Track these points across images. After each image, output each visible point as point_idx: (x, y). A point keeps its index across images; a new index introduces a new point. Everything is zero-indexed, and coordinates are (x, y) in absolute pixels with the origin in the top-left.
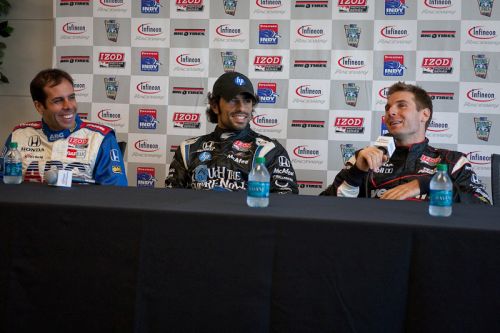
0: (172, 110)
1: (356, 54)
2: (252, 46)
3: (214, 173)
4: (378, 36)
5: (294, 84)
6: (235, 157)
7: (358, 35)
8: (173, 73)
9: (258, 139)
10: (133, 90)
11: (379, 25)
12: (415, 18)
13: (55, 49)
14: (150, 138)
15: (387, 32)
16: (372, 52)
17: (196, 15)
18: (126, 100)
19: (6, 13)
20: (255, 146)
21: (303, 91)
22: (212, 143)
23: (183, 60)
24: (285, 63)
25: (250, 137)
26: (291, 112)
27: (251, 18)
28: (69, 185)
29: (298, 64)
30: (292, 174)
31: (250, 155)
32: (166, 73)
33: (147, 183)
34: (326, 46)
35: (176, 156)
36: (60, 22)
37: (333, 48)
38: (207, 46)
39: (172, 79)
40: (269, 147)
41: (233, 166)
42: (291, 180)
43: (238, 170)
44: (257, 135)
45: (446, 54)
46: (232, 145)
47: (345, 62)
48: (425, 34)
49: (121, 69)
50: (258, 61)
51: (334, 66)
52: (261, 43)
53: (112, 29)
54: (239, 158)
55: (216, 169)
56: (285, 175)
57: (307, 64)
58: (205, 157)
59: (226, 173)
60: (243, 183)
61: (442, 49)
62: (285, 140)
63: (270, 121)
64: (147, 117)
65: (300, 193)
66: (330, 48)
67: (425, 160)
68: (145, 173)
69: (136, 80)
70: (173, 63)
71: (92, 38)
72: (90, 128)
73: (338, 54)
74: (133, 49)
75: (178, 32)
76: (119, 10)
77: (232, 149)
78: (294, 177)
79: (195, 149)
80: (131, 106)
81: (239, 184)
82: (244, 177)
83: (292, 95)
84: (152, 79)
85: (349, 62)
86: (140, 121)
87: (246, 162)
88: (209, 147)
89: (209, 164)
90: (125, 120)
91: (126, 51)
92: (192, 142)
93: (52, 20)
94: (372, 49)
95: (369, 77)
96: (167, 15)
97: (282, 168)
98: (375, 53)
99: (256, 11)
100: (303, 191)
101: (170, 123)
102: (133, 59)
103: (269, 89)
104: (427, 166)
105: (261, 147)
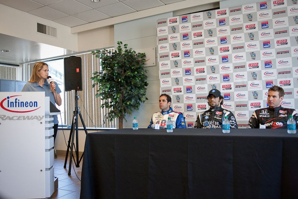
0: (197, 104)
1: (256, 82)
2: (221, 82)
3: (210, 123)
4: (263, 75)
5: (236, 93)
6: (217, 117)
7: (256, 76)
8: (197, 93)
9: (224, 111)
10: (185, 99)
11: (263, 71)
12: (276, 68)
13: (160, 88)
14: (191, 113)
15: (266, 74)
16: (262, 81)
17: (202, 74)
18: (183, 102)
19: (146, 79)
20: (223, 113)
21: (239, 95)
22: (209, 113)
23: (199, 88)
24: (233, 87)
25: (222, 110)
26: (235, 102)
27: (220, 73)
28: (159, 128)
29: (237, 87)
30: (235, 123)
31: (221, 116)
32: (194, 93)
33: (191, 127)
34: (246, 80)
35: (197, 119)
36: (161, 80)
37: (248, 80)
38: (207, 83)
39: (196, 95)
40: (228, 113)
41: (216, 120)
42: (235, 124)
43: (218, 122)
44: (224, 110)
45: (288, 79)
46: (215, 113)
47: (252, 85)
48: (280, 73)
49: (180, 93)
50: (223, 87)
51: (249, 86)
52: (224, 81)
53: (177, 81)
54: (218, 117)
55: (211, 121)
56: (233, 123)
57: (240, 86)
58: (207, 118)
59: (214, 123)
60: (220, 126)
61: (286, 77)
62: (234, 112)
63: (229, 105)
64: (189, 107)
65: (239, 128)
66: (247, 81)
67: (281, 112)
68: (190, 125)
69: (185, 96)
70: (196, 90)
71: (171, 84)
72: (175, 112)
73: (250, 82)
74: (184, 86)
75: (197, 80)
76: (179, 75)
77: (216, 114)
78: (236, 123)
79: (203, 115)
80: (184, 104)
81: (219, 126)
82: (221, 124)
83: (235, 97)
84: (190, 95)
85: (254, 84)
86: (187, 108)
87: (221, 119)
88: (208, 114)
89: (208, 120)
90: (183, 108)
91: (182, 87)
92: (203, 113)
93: (159, 80)
94: (261, 80)
95: (261, 89)
96: (193, 75)
97: (232, 120)
98: (263, 81)
99: (221, 71)
100: (239, 127)
101: (197, 108)
102: (184, 89)
103: (227, 96)
104: (282, 114)
105: (225, 113)
